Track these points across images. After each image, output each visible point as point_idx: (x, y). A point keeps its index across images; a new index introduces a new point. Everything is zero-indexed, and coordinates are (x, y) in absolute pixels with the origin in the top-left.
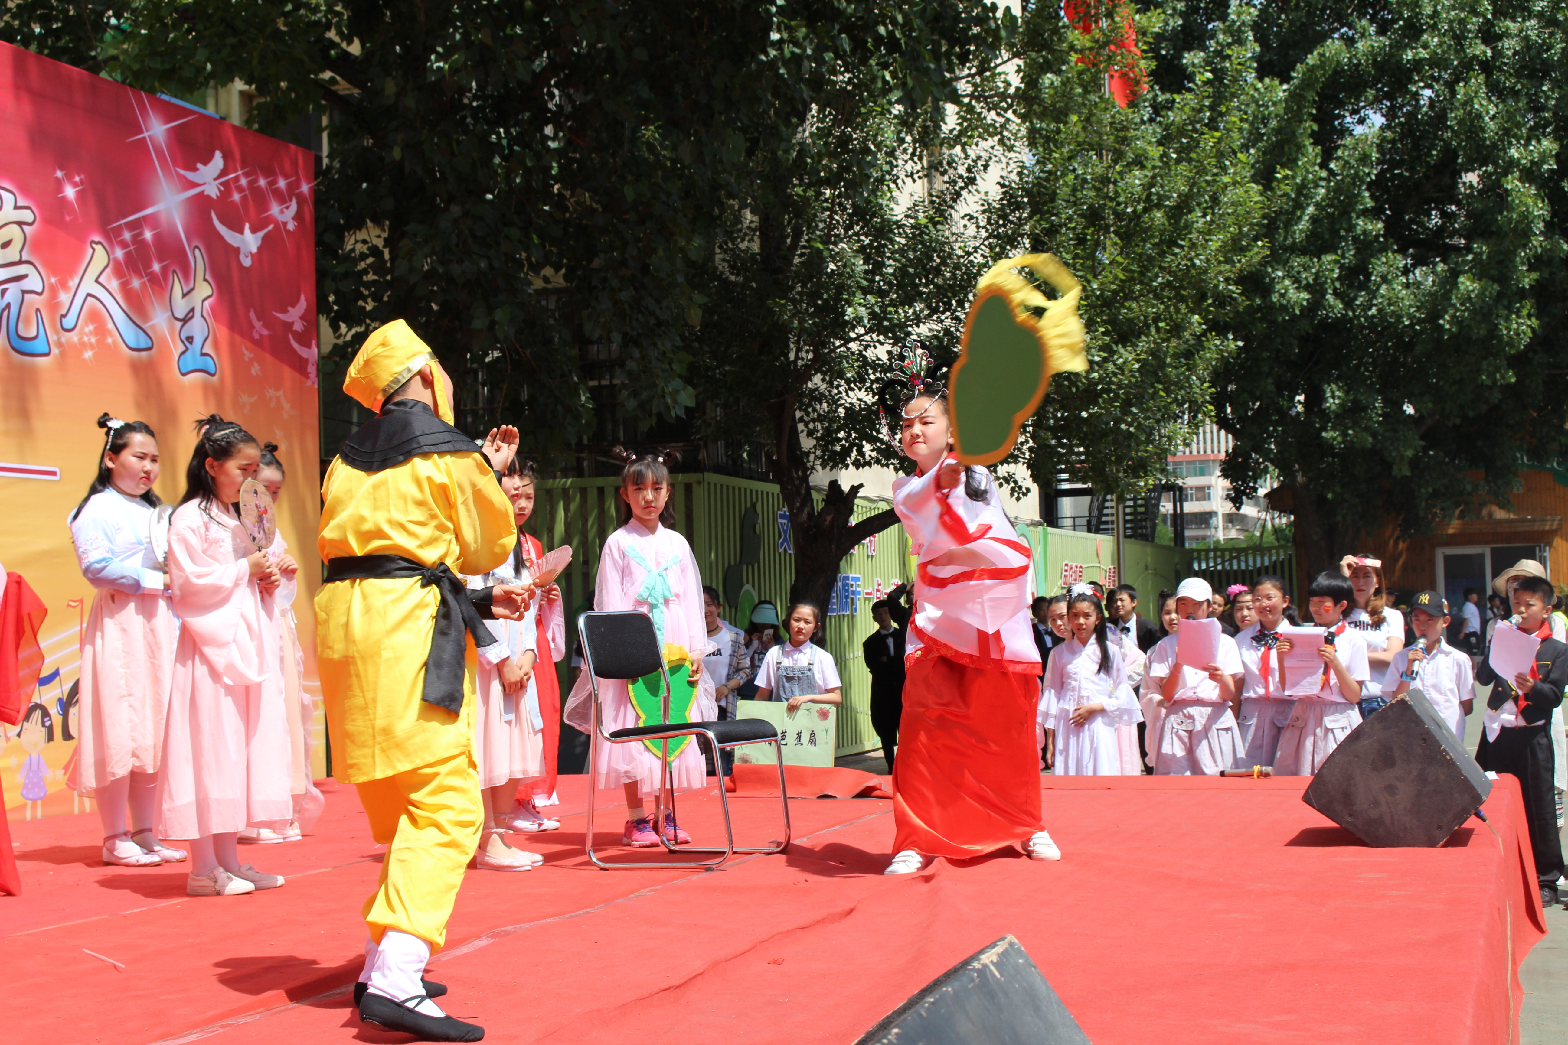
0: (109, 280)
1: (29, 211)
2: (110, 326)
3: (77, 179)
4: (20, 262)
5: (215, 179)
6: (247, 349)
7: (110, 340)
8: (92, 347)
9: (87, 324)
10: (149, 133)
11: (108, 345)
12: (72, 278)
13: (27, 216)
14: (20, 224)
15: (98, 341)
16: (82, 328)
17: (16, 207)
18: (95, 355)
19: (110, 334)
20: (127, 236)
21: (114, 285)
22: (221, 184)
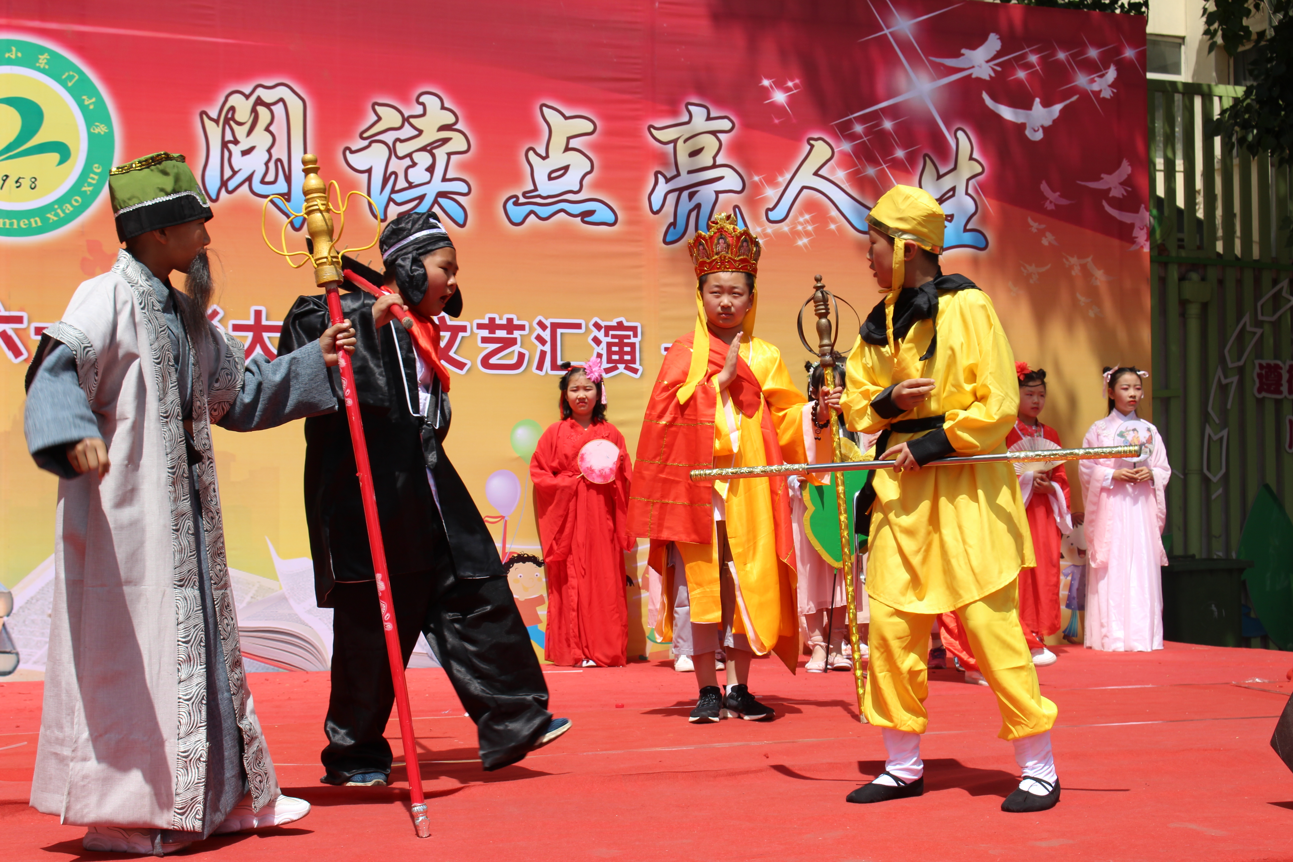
0: (833, 170)
1: (726, 121)
2: (834, 213)
3: (790, 84)
4: (714, 166)
5: (988, 62)
6: (1034, 220)
7: (833, 227)
8: (807, 234)
9: (801, 214)
10: (891, 30)
11: (832, 232)
12: (781, 174)
13: (725, 124)
14: (714, 133)
15: (815, 230)
16: (796, 218)
17: (709, 118)
18: (811, 242)
19: (833, 220)
20: (859, 128)
21: (840, 175)
22: (996, 65)
